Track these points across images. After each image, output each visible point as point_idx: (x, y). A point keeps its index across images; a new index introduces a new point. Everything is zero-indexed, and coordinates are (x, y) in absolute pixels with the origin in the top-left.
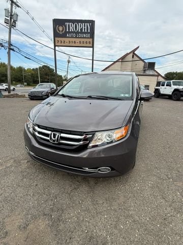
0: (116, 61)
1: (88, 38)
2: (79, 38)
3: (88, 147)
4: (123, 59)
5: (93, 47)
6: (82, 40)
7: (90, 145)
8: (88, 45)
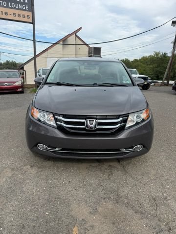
0: (56, 44)
1: (25, 10)
2: (12, 8)
3: (125, 128)
4: (64, 41)
5: (33, 23)
6: (17, 12)
7: (127, 126)
8: (26, 19)
